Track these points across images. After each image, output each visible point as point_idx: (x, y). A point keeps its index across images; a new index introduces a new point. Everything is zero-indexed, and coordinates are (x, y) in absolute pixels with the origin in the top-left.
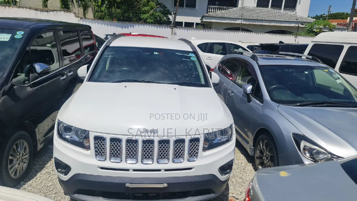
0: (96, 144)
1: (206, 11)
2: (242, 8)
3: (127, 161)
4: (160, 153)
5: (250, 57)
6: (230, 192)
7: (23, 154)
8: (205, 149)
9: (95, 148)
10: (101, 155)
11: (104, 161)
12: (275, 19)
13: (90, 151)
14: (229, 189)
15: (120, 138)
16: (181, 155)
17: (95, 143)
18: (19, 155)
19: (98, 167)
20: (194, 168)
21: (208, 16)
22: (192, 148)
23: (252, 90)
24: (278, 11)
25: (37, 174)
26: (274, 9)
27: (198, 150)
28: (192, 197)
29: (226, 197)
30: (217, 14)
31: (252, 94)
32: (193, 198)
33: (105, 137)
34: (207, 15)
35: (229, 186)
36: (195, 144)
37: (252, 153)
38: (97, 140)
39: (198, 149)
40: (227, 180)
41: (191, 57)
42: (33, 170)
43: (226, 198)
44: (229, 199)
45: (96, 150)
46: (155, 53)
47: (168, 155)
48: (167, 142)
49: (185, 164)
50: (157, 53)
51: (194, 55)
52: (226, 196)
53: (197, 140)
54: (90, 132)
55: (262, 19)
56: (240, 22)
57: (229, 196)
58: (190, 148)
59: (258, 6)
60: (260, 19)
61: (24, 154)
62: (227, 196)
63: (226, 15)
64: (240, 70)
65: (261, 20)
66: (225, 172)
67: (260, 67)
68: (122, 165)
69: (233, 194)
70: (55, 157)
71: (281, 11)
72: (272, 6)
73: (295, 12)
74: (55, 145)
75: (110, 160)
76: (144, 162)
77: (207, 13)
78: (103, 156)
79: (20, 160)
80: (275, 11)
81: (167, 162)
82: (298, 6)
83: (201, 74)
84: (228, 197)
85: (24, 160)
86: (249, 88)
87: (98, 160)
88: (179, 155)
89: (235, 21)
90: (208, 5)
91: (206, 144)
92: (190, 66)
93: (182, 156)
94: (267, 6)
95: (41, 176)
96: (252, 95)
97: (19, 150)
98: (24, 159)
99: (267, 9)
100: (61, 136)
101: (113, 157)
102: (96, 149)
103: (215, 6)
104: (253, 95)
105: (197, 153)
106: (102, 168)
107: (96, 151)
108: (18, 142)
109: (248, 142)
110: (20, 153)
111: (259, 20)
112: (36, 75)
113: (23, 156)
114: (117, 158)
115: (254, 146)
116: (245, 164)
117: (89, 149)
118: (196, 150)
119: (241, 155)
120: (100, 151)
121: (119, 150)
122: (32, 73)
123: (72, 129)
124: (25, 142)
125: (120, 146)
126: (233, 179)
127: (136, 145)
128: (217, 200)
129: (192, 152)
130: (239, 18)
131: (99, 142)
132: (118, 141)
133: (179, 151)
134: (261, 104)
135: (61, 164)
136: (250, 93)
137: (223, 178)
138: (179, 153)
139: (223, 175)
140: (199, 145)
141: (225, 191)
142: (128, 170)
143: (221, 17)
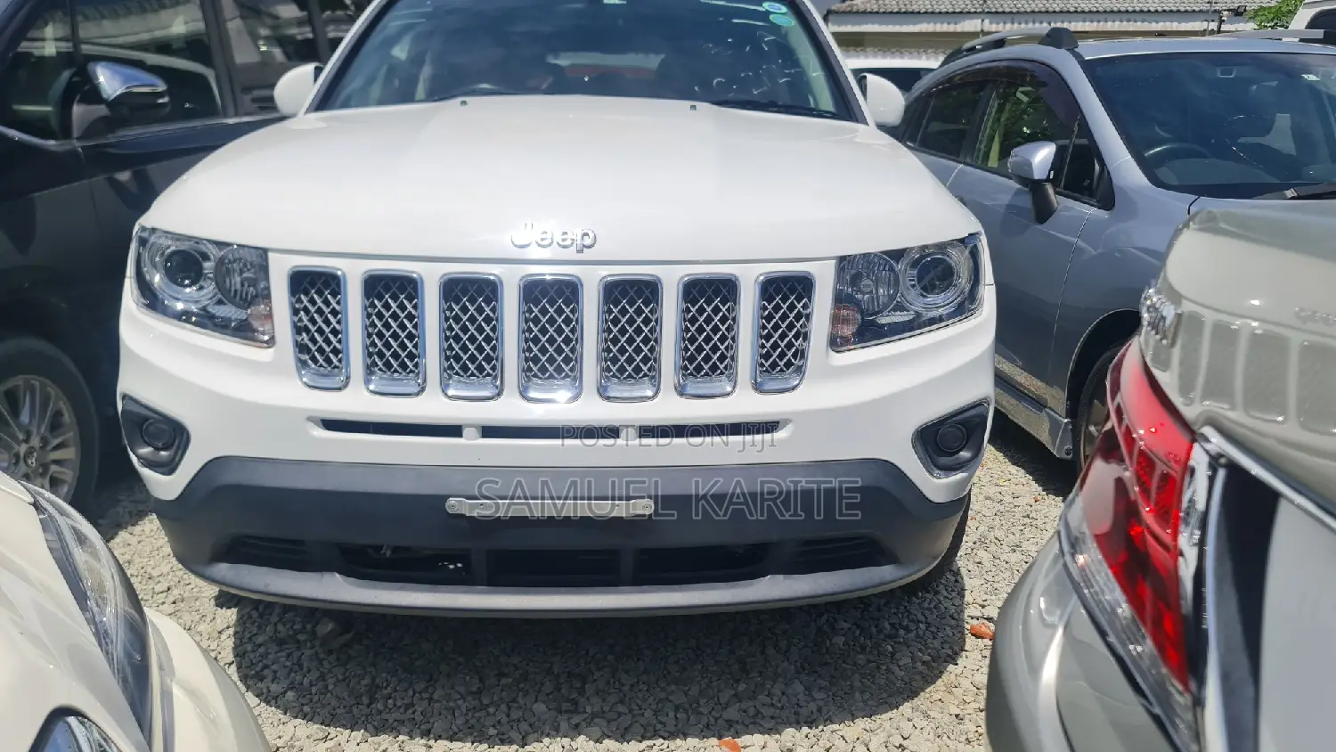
0: (302, 313)
3: (447, 386)
4: (614, 350)
5: (1040, 42)
6: (968, 598)
7: (44, 441)
8: (836, 343)
9: (298, 330)
10: (324, 363)
11: (340, 389)
13: (271, 350)
14: (963, 589)
15: (414, 272)
16: (722, 358)
17: (297, 306)
18: (26, 441)
19: (310, 419)
20: (787, 422)
21: (849, 9)
22: (776, 327)
23: (1057, 163)
25: (116, 534)
27: (803, 340)
28: (781, 577)
29: (954, 619)
30: (881, 2)
31: (1055, 182)
32: (787, 581)
33: (339, 273)
34: (843, 6)
35: (962, 579)
36: (792, 307)
37: (1062, 443)
38: (307, 294)
39: (806, 337)
40: (960, 506)
41: (768, 13)
43: (953, 622)
44: (968, 626)
45: (303, 340)
47: (652, 360)
48: (647, 291)
49: (743, 402)
50: (616, 1)
51: (784, 9)
52: (951, 616)
53: (800, 286)
54: (271, 255)
55: (1065, 9)
56: (976, 27)
57: (966, 615)
58: (764, 327)
60: (1057, 9)
61: (56, 442)
62: (956, 616)
63: (920, 3)
64: (996, 105)
65: (1061, 12)
66: (944, 460)
68: (431, 406)
69: (983, 607)
70: (126, 392)
74: (126, 346)
75: (367, 382)
76: (532, 394)
78: (336, 367)
79: (29, 462)
81: (649, 393)
83: (816, 74)
84: (963, 621)
85: (54, 468)
86: (1042, 156)
87: (305, 383)
88: (707, 359)
89: (956, 24)
91: (845, 321)
92: (767, 43)
93: (726, 368)
95: (134, 540)
96: (1054, 190)
97: (25, 417)
98: (57, 462)
100: (151, 300)
101: (380, 370)
102: (301, 335)
104: (1061, 189)
105: (801, 354)
106: (332, 425)
107: (301, 348)
108: (18, 381)
109: (1039, 404)
110: (28, 435)
111: (1054, 12)
112: (102, 110)
113: (49, 448)
114: (401, 373)
115: (1072, 413)
116: (1032, 502)
117: (271, 342)
118: (796, 337)
119: (1014, 469)
120: (320, 347)
121: (411, 337)
122: (82, 101)
123: (201, 268)
124: (53, 390)
125: (414, 317)
126: (982, 553)
127: (493, 310)
128: (907, 630)
129: (775, 346)
130: (972, 10)
131: (313, 302)
132: (402, 289)
133: (708, 340)
134: (1103, 214)
135: (151, 424)
136: (1048, 180)
137: (936, 486)
138: (707, 348)
139: (937, 472)
140: (808, 317)
141: (945, 593)
142: (454, 431)
143: (897, 13)
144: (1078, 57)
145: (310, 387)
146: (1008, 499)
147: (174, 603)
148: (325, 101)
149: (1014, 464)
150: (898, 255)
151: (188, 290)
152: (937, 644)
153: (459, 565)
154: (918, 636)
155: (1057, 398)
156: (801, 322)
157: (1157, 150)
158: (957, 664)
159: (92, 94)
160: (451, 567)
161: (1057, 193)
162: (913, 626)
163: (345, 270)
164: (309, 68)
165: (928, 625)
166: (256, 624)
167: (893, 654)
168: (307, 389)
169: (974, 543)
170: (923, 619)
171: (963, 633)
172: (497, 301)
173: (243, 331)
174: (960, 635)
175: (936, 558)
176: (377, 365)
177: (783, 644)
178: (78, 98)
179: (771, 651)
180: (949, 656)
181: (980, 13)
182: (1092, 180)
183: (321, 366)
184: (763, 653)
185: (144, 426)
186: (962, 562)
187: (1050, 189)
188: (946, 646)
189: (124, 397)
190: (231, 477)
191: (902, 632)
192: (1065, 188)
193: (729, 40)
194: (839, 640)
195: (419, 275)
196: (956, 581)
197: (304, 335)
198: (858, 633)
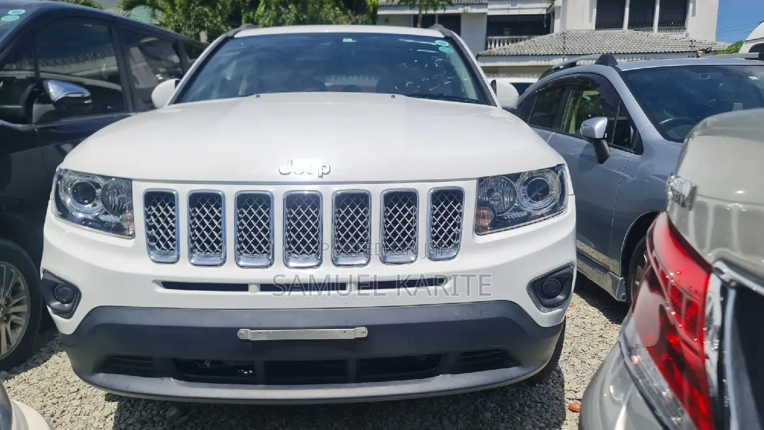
0: (152, 217)
1: (484, 47)
2: (564, 33)
3: (239, 259)
4: (342, 235)
5: (596, 63)
6: (567, 387)
7: (8, 301)
8: (479, 230)
9: (149, 227)
10: (165, 248)
11: (173, 263)
12: (639, 50)
13: (133, 240)
14: (563, 382)
15: (219, 191)
16: (409, 240)
17: (149, 213)
19: (155, 282)
21: (489, 54)
22: (441, 221)
23: (609, 129)
24: (646, 33)
25: (51, 357)
26: (635, 30)
27: (459, 228)
28: (448, 376)
29: (558, 400)
30: (507, 50)
31: (608, 140)
32: (452, 378)
33: (174, 192)
34: (487, 52)
35: (562, 375)
36: (451, 209)
37: (620, 293)
38: (155, 205)
39: (459, 225)
40: (559, 329)
41: (438, 46)
42: (42, 349)
43: (558, 402)
44: (567, 405)
45: (152, 233)
46: (344, 40)
47: (365, 241)
48: (360, 200)
49: (422, 267)
50: (350, 40)
51: (447, 44)
52: (557, 398)
53: (456, 196)
54: (134, 182)
56: (560, 62)
57: (565, 398)
58: (434, 221)
59: (599, 26)
62: (559, 398)
63: (528, 50)
64: (572, 100)
66: (547, 301)
67: (625, 75)
68: (230, 272)
69: (576, 392)
70: (46, 269)
71: (651, 34)
72: (631, 26)
73: (684, 33)
75: (190, 258)
76: (292, 264)
77: (486, 49)
78: (172, 250)
80: (640, 34)
81: (364, 262)
82: (690, 20)
83: (466, 79)
84: (564, 401)
85: (13, 317)
86: (600, 125)
87: (153, 260)
88: (400, 240)
89: (549, 61)
90: (488, 34)
91: (484, 217)
92: (438, 63)
94: (620, 26)
96: (608, 144)
98: (15, 313)
99: (620, 31)
100: (64, 213)
101: (199, 250)
102: (151, 230)
103: (502, 37)
104: (612, 143)
105: (457, 237)
106: (168, 285)
107: (151, 238)
109: (605, 269)
112: (51, 107)
113: (11, 305)
114: (211, 252)
115: (625, 273)
116: (603, 327)
117: (133, 236)
118: (454, 226)
119: (591, 308)
120: (163, 237)
121: (217, 230)
122: (38, 102)
123: (95, 193)
124: (13, 270)
125: (220, 218)
126: (574, 359)
127: (268, 213)
128: (530, 407)
129: (441, 232)
130: (558, 53)
131: (158, 210)
132: (212, 202)
133: (400, 228)
134: (637, 157)
135: (59, 287)
136: (604, 138)
137: (543, 317)
138: (399, 234)
139: (543, 308)
140: (461, 214)
141: (552, 384)
142: (243, 287)
143: (516, 55)
144: (618, 70)
145: (156, 262)
146: (589, 326)
147: (81, 398)
148: (180, 98)
149: (592, 306)
150: (515, 177)
151: (86, 206)
152: (548, 415)
153: (251, 372)
154: (536, 411)
155: (615, 266)
156: (456, 218)
157: (666, 121)
158: (561, 429)
159: (45, 98)
160: (246, 373)
161: (609, 146)
162: (533, 405)
163: (178, 191)
164: (173, 81)
165: (543, 404)
166: (129, 411)
167: (521, 424)
168: (155, 264)
169: (570, 353)
170: (539, 401)
171: (564, 409)
172: (270, 208)
173: (118, 230)
174: (562, 410)
175: (545, 362)
176: (197, 248)
177: (454, 418)
178: (37, 100)
179: (446, 422)
180: (556, 423)
181: (562, 55)
182: (629, 137)
183: (163, 249)
184: (441, 423)
185: (55, 289)
186: (562, 364)
187: (605, 143)
188: (554, 417)
189: (45, 271)
190: (106, 319)
191: (526, 409)
192: (614, 143)
193: (416, 61)
194: (488, 415)
195: (223, 193)
196: (559, 377)
197: (153, 230)
198: (499, 410)
